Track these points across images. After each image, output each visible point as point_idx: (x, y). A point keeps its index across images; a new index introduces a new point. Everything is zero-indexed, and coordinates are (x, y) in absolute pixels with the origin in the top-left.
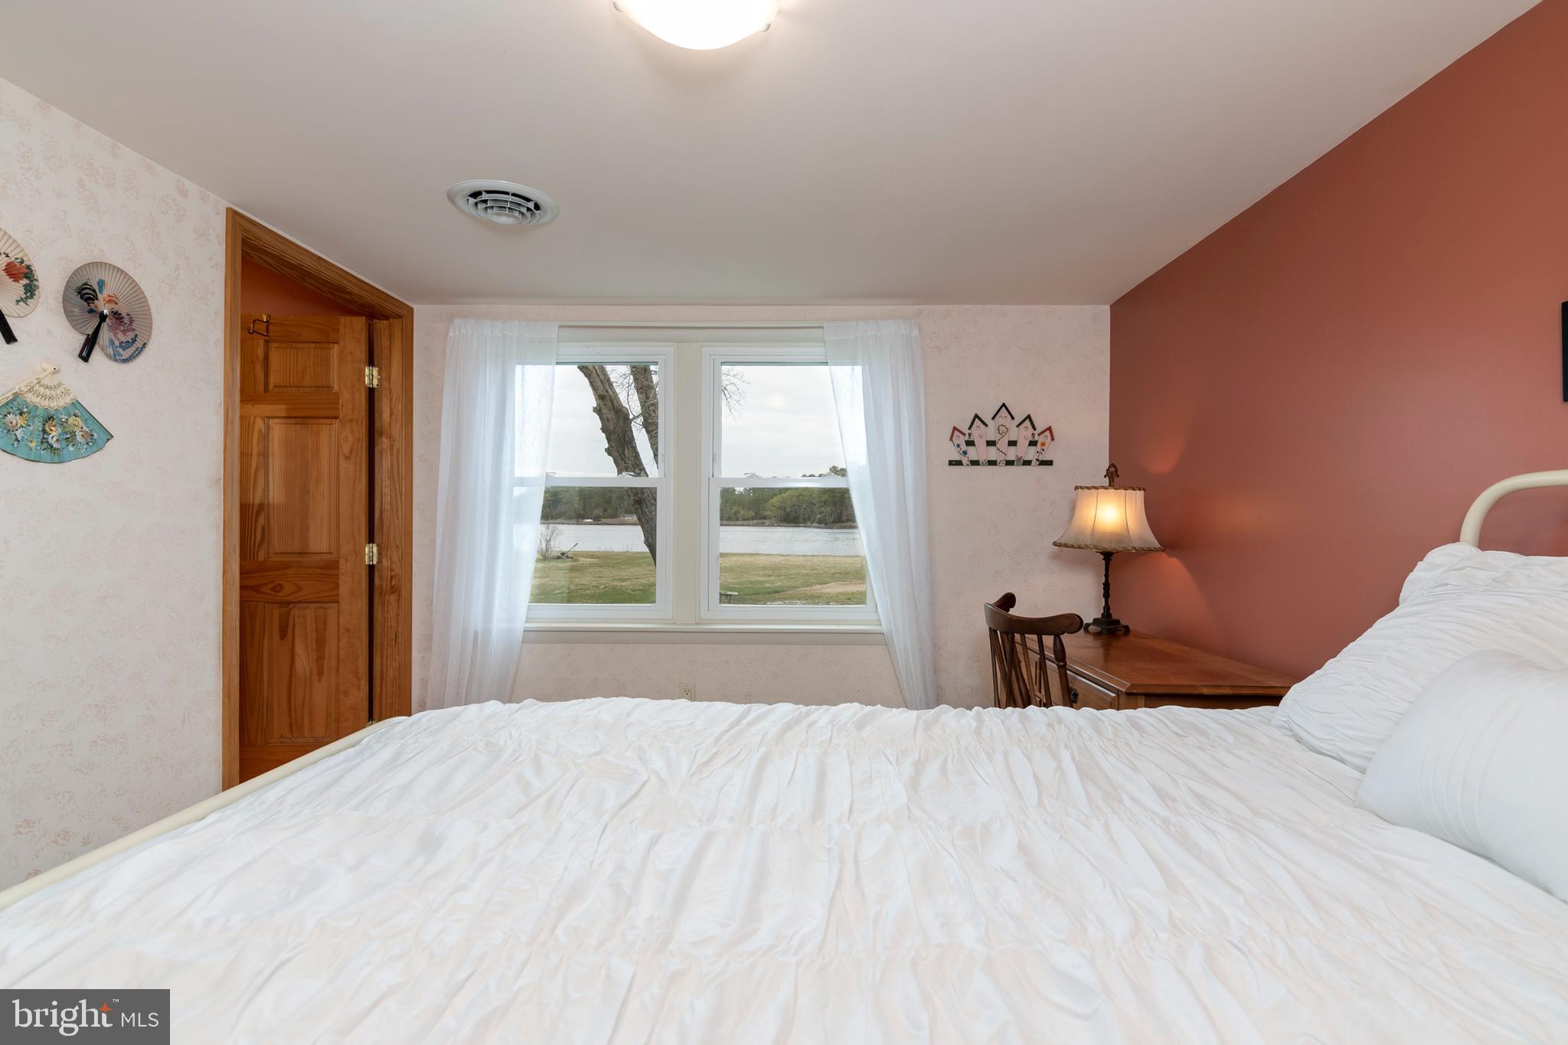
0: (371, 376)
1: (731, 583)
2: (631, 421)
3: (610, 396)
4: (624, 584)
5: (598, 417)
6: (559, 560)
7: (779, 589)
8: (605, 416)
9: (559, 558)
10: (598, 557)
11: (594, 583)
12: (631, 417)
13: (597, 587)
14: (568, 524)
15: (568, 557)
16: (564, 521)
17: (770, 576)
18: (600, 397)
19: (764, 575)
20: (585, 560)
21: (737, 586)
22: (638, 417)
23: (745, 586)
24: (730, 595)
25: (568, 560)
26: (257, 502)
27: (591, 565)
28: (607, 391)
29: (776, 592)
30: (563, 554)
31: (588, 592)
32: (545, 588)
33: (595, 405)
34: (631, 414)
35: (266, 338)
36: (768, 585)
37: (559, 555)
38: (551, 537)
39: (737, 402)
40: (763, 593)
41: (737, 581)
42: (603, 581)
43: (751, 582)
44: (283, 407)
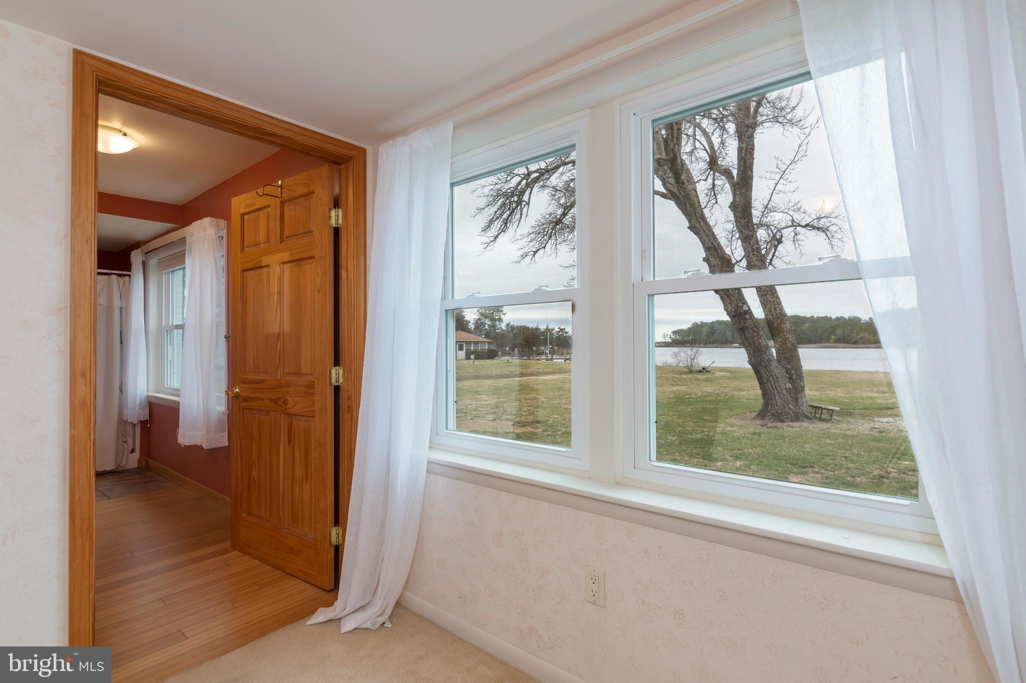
0: (336, 217)
1: (841, 397)
2: (734, 265)
3: (715, 247)
4: (742, 393)
5: (707, 265)
6: (701, 373)
7: (890, 406)
8: (712, 263)
9: (700, 371)
10: (731, 372)
11: (717, 392)
12: (734, 261)
13: (718, 395)
14: (721, 347)
15: (707, 371)
16: (717, 346)
17: (884, 392)
18: (707, 249)
19: (878, 392)
20: (720, 373)
21: (846, 400)
22: (741, 261)
23: (856, 401)
24: (832, 410)
25: (707, 373)
26: (277, 332)
27: (722, 377)
28: (712, 243)
29: (888, 408)
30: (704, 369)
31: (710, 398)
32: (679, 393)
33: (704, 256)
34: (732, 258)
35: (281, 199)
36: (881, 401)
37: (701, 369)
38: (694, 357)
39: (839, 239)
40: (873, 408)
41: (848, 396)
42: (726, 390)
43: (862, 398)
44: (288, 253)
